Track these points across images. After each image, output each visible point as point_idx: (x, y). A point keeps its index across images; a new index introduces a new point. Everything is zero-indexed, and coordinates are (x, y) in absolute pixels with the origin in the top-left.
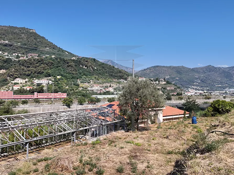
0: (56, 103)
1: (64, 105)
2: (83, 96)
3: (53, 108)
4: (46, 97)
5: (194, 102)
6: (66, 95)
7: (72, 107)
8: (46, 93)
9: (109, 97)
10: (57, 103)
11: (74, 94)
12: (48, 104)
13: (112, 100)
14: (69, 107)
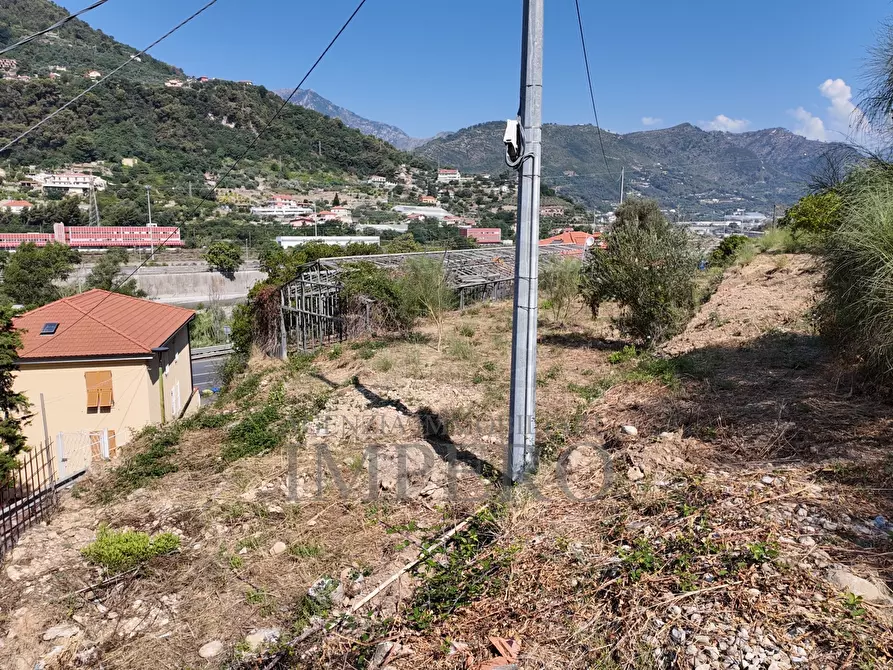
0: (169, 263)
1: (211, 270)
2: (240, 237)
4: (101, 240)
6: (178, 233)
7: (240, 277)
11: (203, 231)
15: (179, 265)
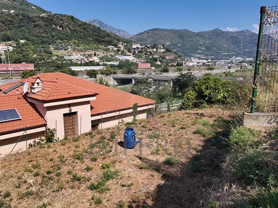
0: (14, 78)
4: (4, 68)
5: (190, 75)
6: (33, 66)
8: (5, 63)
9: (88, 69)
10: (16, 78)
11: (44, 65)
12: (2, 79)
13: (92, 73)
15: (18, 78)
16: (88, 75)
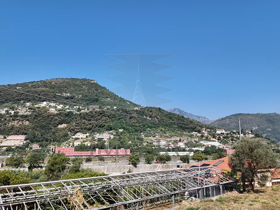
0: (120, 161)
1: (129, 164)
2: (148, 152)
3: (117, 168)
6: (129, 151)
7: (138, 166)
8: (108, 149)
11: (137, 150)
12: (112, 162)
13: (185, 158)
14: (136, 167)
15: (123, 162)
16: (181, 160)
